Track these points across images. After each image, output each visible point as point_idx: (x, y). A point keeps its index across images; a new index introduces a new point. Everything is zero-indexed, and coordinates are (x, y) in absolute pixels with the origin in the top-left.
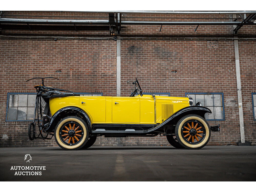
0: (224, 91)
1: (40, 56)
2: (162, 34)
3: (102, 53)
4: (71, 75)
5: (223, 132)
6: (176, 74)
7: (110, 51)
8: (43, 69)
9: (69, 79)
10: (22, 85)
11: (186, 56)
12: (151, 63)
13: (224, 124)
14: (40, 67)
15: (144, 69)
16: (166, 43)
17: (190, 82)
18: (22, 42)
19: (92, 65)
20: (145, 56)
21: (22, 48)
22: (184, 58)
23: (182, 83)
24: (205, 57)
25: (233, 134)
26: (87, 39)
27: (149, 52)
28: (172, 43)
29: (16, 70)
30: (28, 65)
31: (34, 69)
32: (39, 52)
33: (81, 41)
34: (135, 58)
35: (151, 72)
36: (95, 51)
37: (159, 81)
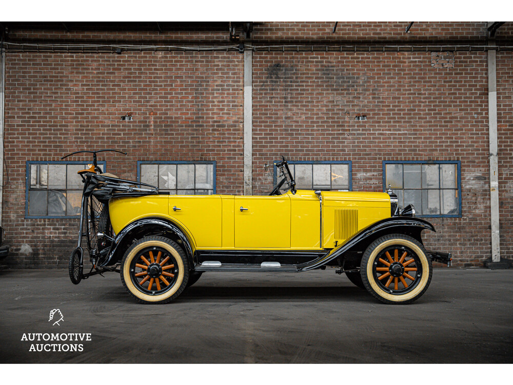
0: (461, 157)
1: (89, 85)
2: (338, 37)
3: (215, 79)
4: (151, 125)
5: (457, 240)
6: (365, 122)
7: (231, 75)
8: (94, 113)
9: (148, 134)
10: (54, 146)
11: (386, 85)
12: (314, 101)
13: (460, 223)
14: (90, 108)
15: (299, 112)
16: (345, 58)
17: (394, 138)
18: (51, 57)
19: (195, 103)
20: (303, 86)
21: (51, 69)
22: (381, 89)
23: (377, 140)
24: (425, 86)
25: (478, 245)
26: (182, 50)
27: (310, 76)
28: (359, 58)
29: (42, 115)
30: (64, 104)
31: (76, 114)
32: (86, 77)
33: (172, 54)
34: (280, 90)
35: (313, 118)
36: (200, 75)
37: (331, 137)
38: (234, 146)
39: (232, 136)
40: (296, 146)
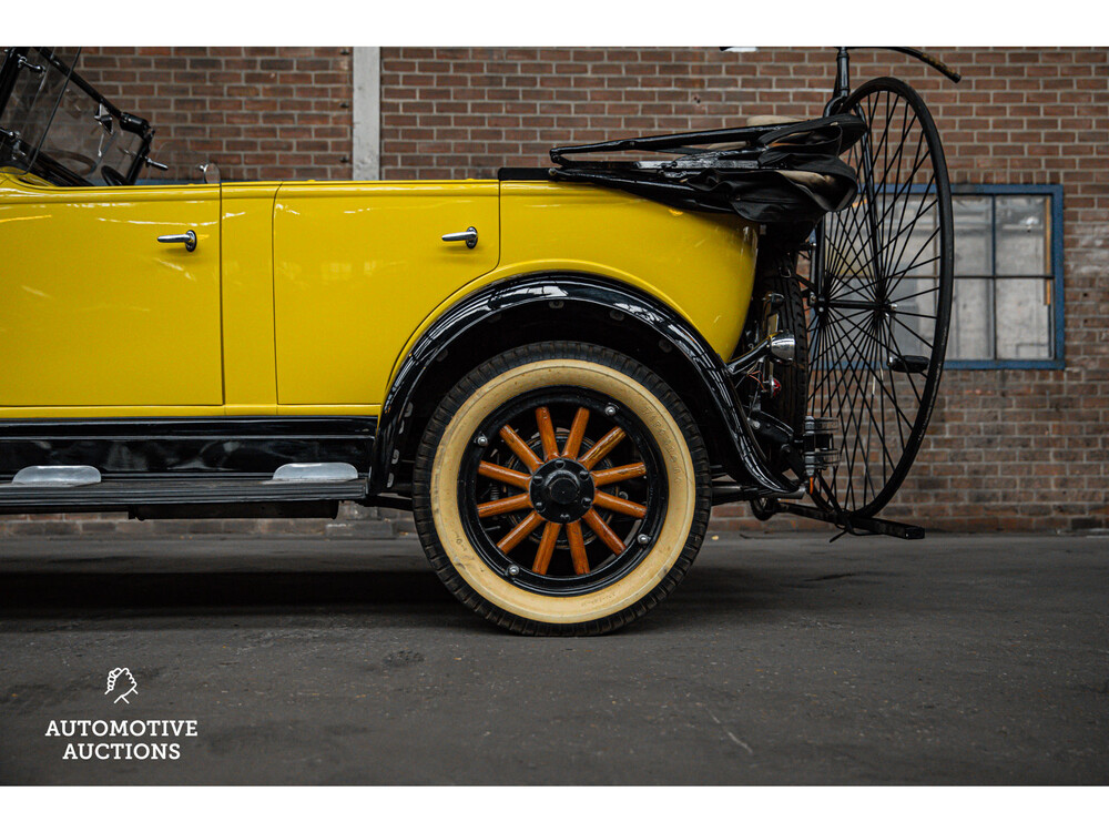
0: (1067, 174)
37: (641, 103)
38: (319, 133)
39: (313, 100)
40: (525, 135)
